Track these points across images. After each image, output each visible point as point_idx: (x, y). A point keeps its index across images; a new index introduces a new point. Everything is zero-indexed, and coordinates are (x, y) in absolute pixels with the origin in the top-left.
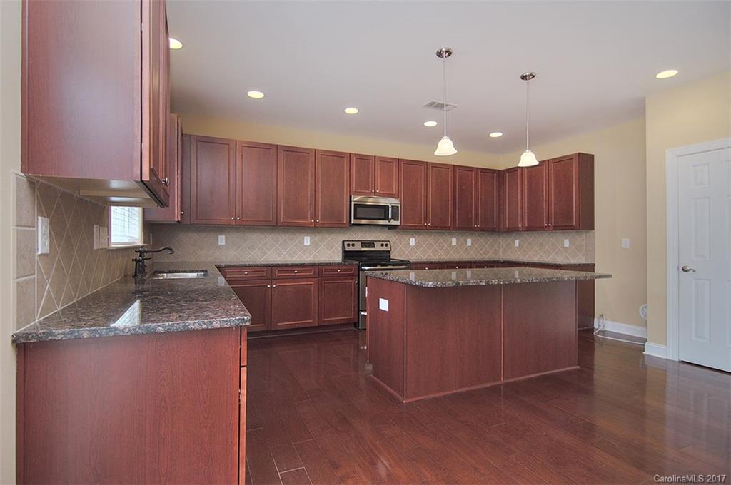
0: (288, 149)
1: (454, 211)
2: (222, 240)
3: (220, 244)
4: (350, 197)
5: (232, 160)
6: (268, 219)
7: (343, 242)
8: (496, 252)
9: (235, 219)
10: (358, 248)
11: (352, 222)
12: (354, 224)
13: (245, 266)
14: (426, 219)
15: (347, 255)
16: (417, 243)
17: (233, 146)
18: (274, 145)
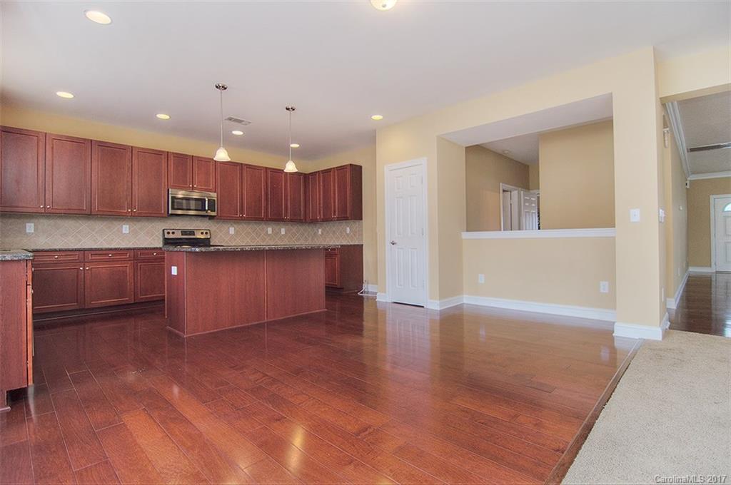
0: (102, 144)
1: (267, 205)
2: (30, 227)
3: (28, 231)
4: (168, 190)
5: (42, 151)
6: (81, 208)
7: (163, 230)
8: (306, 239)
9: (45, 207)
10: (178, 235)
11: (170, 213)
12: (172, 215)
13: (55, 251)
14: (242, 212)
15: (167, 242)
16: (237, 232)
17: (42, 139)
18: (88, 140)
